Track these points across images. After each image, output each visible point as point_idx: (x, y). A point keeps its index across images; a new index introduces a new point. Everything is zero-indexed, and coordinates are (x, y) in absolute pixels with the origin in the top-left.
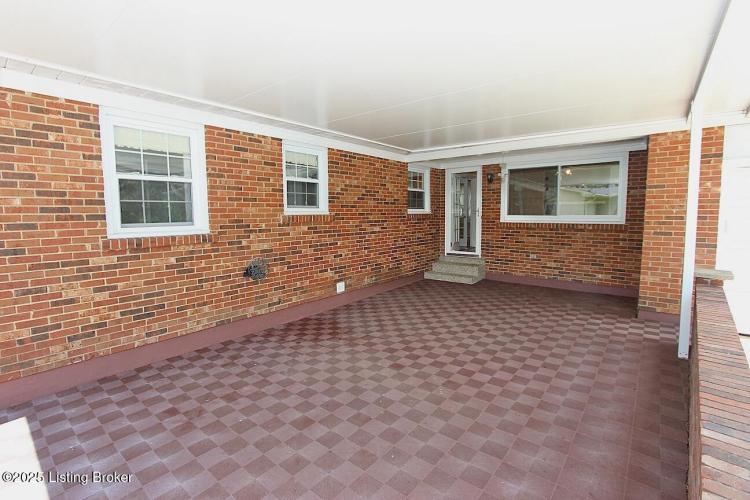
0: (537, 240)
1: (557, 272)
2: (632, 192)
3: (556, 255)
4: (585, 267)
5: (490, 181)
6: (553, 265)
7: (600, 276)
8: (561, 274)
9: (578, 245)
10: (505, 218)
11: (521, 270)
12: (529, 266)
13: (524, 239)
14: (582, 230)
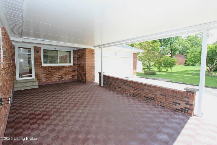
0: (54, 70)
1: (60, 78)
2: (74, 58)
3: (59, 74)
4: (67, 76)
5: (38, 52)
6: (59, 77)
7: (70, 78)
8: (61, 79)
9: (64, 71)
10: (43, 64)
11: (50, 80)
12: (52, 78)
13: (51, 71)
14: (65, 67)
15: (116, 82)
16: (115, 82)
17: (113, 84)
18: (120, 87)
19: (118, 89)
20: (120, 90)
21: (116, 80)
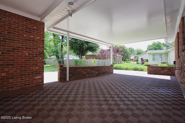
15: (86, 70)
16: (84, 71)
17: (83, 73)
18: (89, 74)
19: (87, 76)
20: (89, 75)
21: (85, 69)
